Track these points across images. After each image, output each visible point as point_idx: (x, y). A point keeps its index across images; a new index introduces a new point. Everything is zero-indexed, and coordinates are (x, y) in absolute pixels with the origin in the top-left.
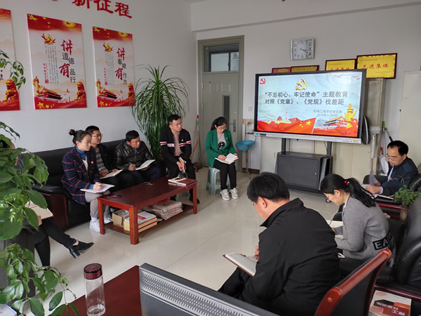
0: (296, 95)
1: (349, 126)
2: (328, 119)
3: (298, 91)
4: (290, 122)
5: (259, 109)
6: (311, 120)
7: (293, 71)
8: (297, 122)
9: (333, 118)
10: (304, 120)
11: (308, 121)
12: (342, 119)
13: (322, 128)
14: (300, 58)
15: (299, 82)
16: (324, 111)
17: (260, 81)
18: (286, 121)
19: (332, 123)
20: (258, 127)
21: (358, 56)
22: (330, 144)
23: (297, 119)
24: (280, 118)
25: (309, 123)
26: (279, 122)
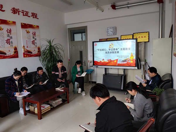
0: (109, 50)
1: (132, 62)
2: (123, 59)
3: (110, 48)
4: (108, 61)
5: (94, 56)
6: (116, 60)
7: (108, 40)
8: (110, 61)
9: (125, 59)
10: (113, 60)
11: (115, 60)
12: (129, 59)
13: (121, 63)
14: (110, 34)
15: (111, 45)
16: (121, 56)
17: (94, 45)
18: (106, 61)
19: (125, 61)
20: (95, 64)
21: (133, 33)
22: (125, 69)
23: (110, 60)
24: (103, 60)
25: (115, 61)
26: (103, 61)
